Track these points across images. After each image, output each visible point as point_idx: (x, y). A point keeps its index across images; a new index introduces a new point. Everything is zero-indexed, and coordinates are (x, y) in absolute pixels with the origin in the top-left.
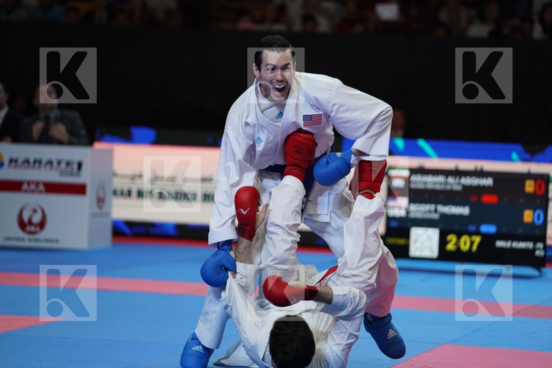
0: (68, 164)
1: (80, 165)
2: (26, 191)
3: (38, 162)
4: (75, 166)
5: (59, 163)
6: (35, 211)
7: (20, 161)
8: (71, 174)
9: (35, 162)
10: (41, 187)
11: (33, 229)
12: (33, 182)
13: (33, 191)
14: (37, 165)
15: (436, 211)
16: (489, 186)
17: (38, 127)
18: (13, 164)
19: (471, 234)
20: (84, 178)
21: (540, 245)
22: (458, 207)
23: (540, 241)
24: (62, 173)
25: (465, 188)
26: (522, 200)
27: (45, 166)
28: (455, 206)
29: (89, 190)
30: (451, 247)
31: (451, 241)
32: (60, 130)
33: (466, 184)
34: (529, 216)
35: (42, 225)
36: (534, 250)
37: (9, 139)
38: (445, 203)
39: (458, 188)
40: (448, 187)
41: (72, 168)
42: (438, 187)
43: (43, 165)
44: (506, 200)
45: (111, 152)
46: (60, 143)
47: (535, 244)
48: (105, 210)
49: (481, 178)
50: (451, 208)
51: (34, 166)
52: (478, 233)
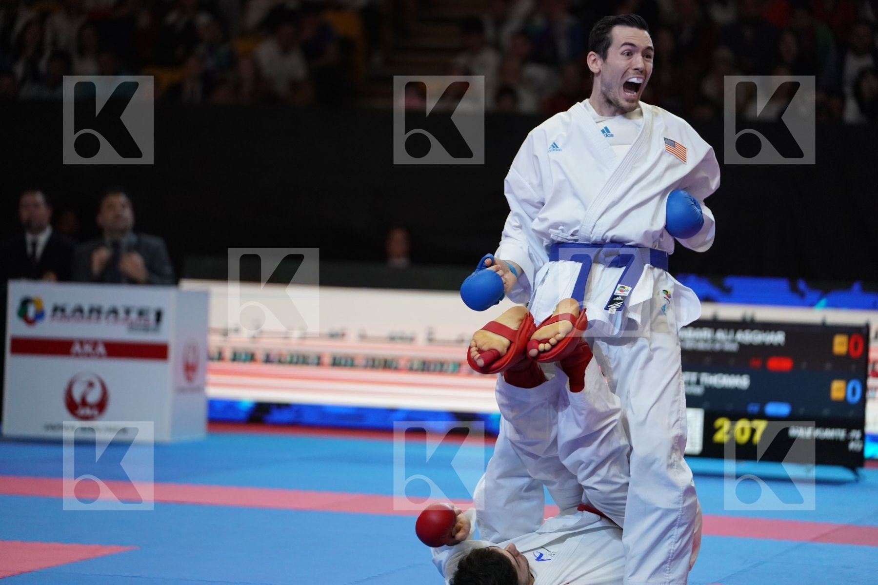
0: (141, 313)
1: (159, 315)
2: (77, 355)
3: (96, 311)
4: (152, 317)
5: (128, 312)
6: (91, 385)
7: (69, 311)
8: (146, 329)
9: (91, 311)
10: (101, 349)
11: (87, 412)
12: (88, 342)
13: (88, 355)
14: (94, 315)
15: (698, 382)
16: (779, 345)
17: (101, 256)
18: (59, 314)
19: (751, 417)
20: (165, 334)
21: (856, 434)
22: (733, 376)
23: (857, 428)
24: (132, 327)
25: (743, 346)
26: (828, 366)
27: (107, 318)
28: (727, 375)
29: (172, 353)
30: (720, 437)
31: (721, 427)
32: (134, 263)
33: (744, 342)
34: (839, 389)
35: (101, 406)
36: (847, 441)
37: (52, 276)
38: (713, 371)
39: (732, 347)
40: (717, 347)
41: (147, 320)
42: (701, 346)
43: (103, 316)
44: (804, 365)
45: (206, 295)
46: (133, 281)
47: (848, 432)
48: (197, 382)
49: (768, 331)
50: (721, 379)
51: (90, 317)
52: (761, 416)
